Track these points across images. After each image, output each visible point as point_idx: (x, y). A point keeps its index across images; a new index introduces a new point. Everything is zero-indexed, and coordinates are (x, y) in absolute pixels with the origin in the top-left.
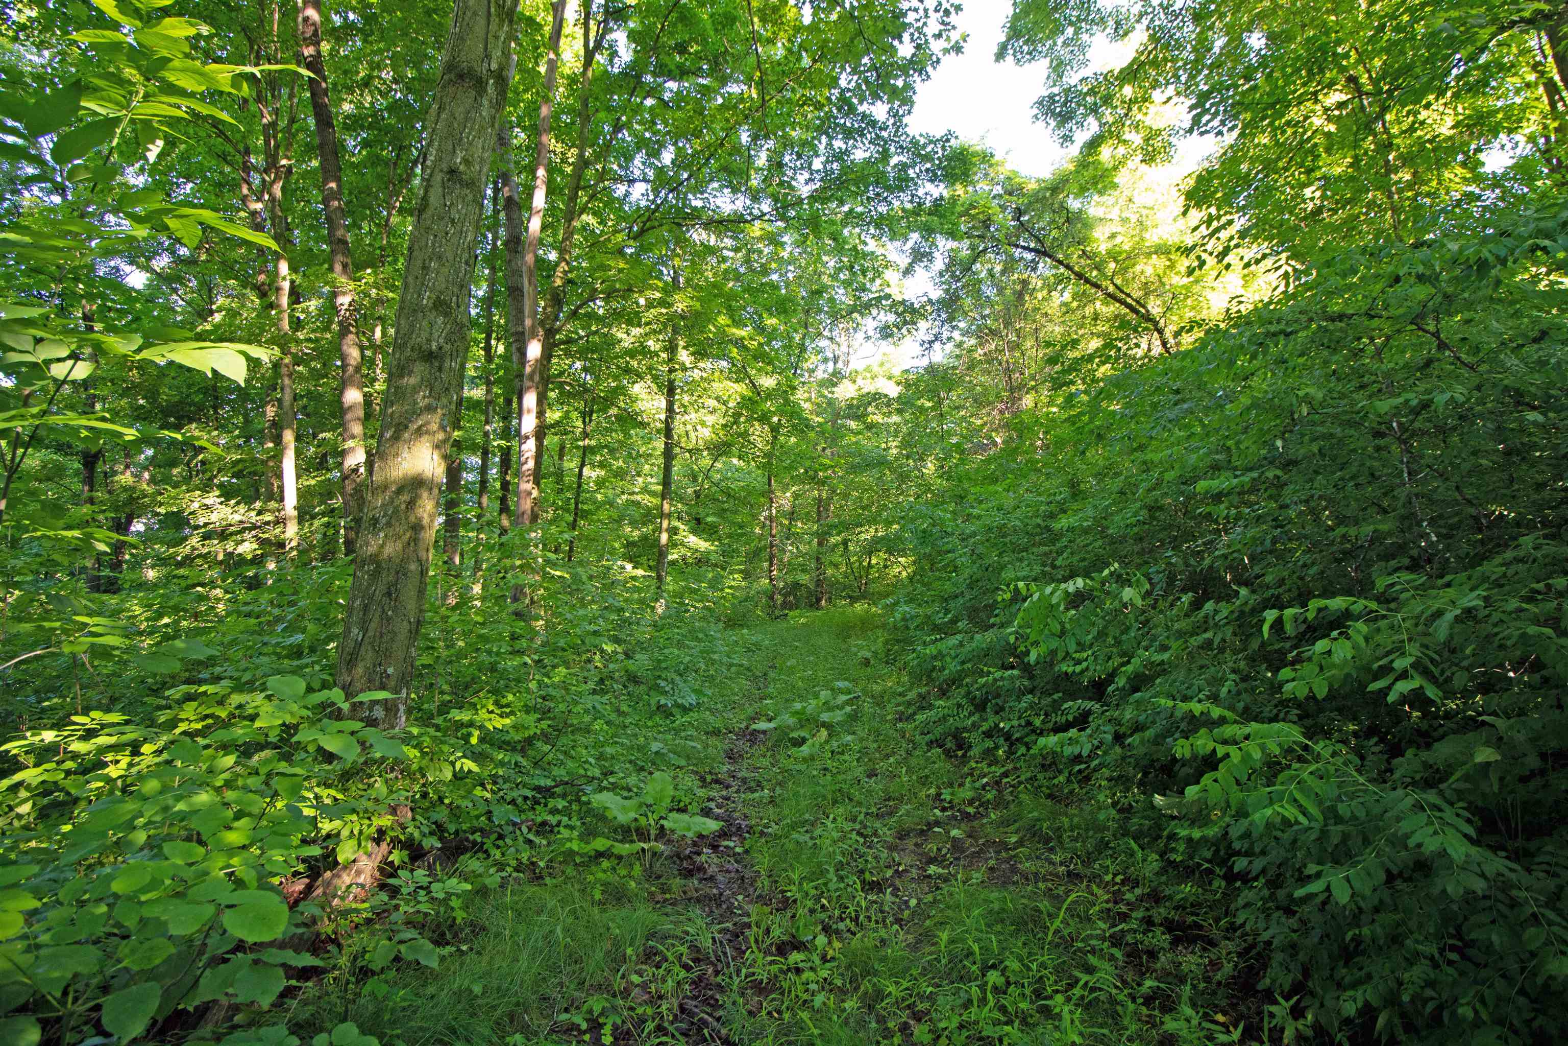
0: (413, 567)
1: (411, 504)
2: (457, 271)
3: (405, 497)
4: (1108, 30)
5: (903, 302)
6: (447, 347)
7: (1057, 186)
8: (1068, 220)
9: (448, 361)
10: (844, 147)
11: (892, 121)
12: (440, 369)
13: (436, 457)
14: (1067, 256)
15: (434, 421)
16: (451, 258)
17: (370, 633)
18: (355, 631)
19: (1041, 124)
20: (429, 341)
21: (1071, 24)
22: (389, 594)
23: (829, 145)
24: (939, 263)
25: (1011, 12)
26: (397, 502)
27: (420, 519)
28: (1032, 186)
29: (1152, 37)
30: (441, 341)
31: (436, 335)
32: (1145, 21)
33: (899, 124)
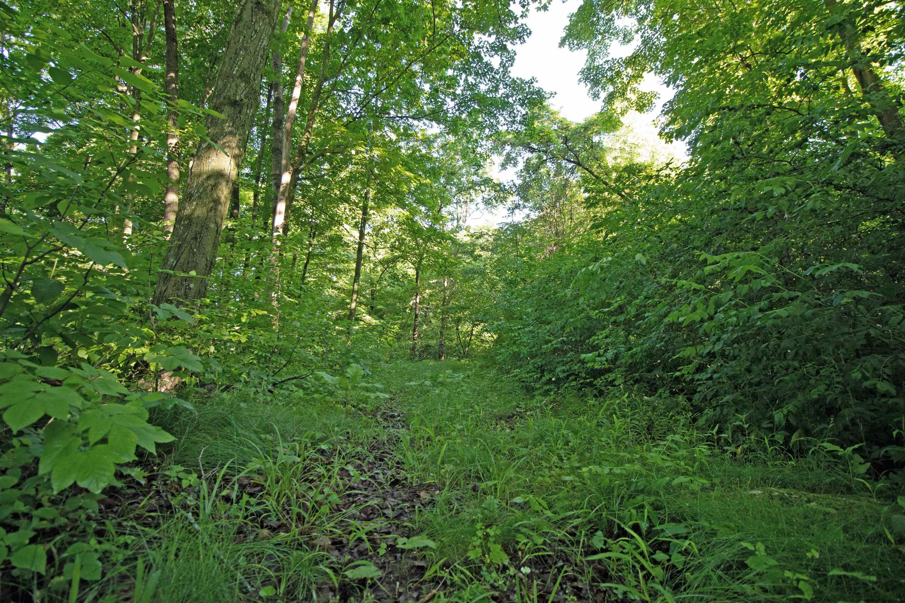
0: (212, 226)
1: (215, 187)
2: (256, 60)
3: (212, 182)
4: (620, 38)
5: (499, 185)
6: (246, 101)
7: (586, 127)
8: (592, 147)
9: (245, 108)
10: (474, 82)
11: (502, 69)
12: (240, 112)
13: (232, 163)
14: (591, 166)
15: (234, 141)
16: (253, 52)
17: (182, 260)
18: (172, 260)
19: (582, 84)
20: (235, 95)
21: (600, 34)
22: (196, 238)
23: (466, 80)
24: (521, 166)
25: (568, 23)
26: (206, 185)
27: (219, 198)
28: (573, 126)
29: (643, 42)
30: (242, 96)
31: (240, 92)
32: (640, 33)
33: (506, 72)
